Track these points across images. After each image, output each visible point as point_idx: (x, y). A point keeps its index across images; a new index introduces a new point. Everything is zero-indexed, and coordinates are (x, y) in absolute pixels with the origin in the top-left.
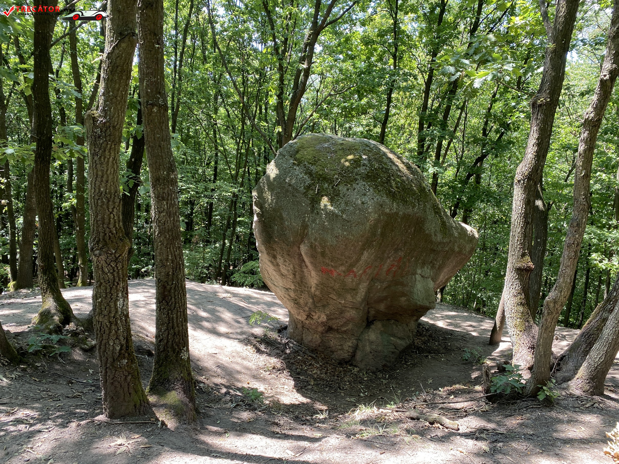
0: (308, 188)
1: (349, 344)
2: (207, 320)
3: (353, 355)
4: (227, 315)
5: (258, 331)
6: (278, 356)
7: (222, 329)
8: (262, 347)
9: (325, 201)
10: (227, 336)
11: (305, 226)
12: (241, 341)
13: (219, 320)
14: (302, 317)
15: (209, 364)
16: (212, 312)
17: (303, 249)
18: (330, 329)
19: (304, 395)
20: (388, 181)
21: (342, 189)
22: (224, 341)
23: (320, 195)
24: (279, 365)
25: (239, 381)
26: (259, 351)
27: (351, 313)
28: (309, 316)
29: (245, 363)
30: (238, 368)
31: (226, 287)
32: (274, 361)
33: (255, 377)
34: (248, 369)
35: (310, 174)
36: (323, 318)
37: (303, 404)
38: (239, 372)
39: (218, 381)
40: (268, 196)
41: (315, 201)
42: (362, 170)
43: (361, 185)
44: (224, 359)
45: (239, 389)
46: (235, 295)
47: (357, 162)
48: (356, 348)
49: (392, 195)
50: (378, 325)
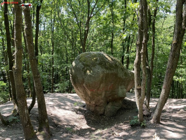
0: (83, 68)
1: (102, 110)
2: (62, 105)
3: (104, 113)
4: (69, 104)
5: (78, 107)
6: (83, 114)
7: (67, 108)
9: (88, 71)
10: (68, 110)
11: (83, 79)
12: (72, 111)
13: (66, 105)
14: (88, 103)
15: (62, 119)
16: (64, 103)
17: (84, 85)
18: (96, 106)
19: (89, 126)
20: (105, 64)
21: (92, 68)
22: (67, 111)
23: (86, 70)
24: (82, 117)
25: (70, 123)
26: (77, 113)
27: (101, 101)
28: (90, 103)
29: (73, 117)
30: (71, 119)
31: (70, 94)
33: (76, 121)
34: (74, 119)
35: (83, 64)
36: (94, 103)
37: (88, 128)
38: (71, 120)
39: (64, 123)
41: (85, 72)
42: (98, 62)
43: (98, 66)
44: (67, 117)
45: (70, 126)
46: (72, 96)
49: (107, 68)
50: (110, 103)
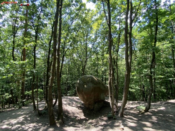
0: (83, 84)
1: (93, 107)
2: (71, 104)
3: (93, 109)
4: (74, 103)
5: (79, 105)
6: (82, 109)
7: (73, 105)
8: (79, 108)
9: (85, 85)
10: (74, 106)
11: (83, 90)
12: (76, 107)
13: (73, 104)
14: (85, 103)
15: (70, 112)
16: (72, 102)
17: (83, 93)
18: (89, 105)
19: (85, 117)
20: (94, 82)
21: (87, 84)
22: (74, 108)
23: (84, 85)
24: (82, 111)
25: (75, 115)
26: (79, 109)
27: (92, 102)
28: (86, 103)
29: (76, 111)
30: (75, 112)
31: (75, 97)
32: (81, 111)
33: (78, 114)
34: (77, 112)
35: (83, 82)
36: (88, 103)
37: (85, 118)
38: (75, 113)
39: (71, 115)
40: (78, 85)
41: (84, 86)
42: (90, 81)
43: (90, 83)
44: (73, 111)
45: (74, 116)
46: (76, 98)
47: (89, 79)
48: (94, 107)
49: (95, 84)
50: (97, 103)
